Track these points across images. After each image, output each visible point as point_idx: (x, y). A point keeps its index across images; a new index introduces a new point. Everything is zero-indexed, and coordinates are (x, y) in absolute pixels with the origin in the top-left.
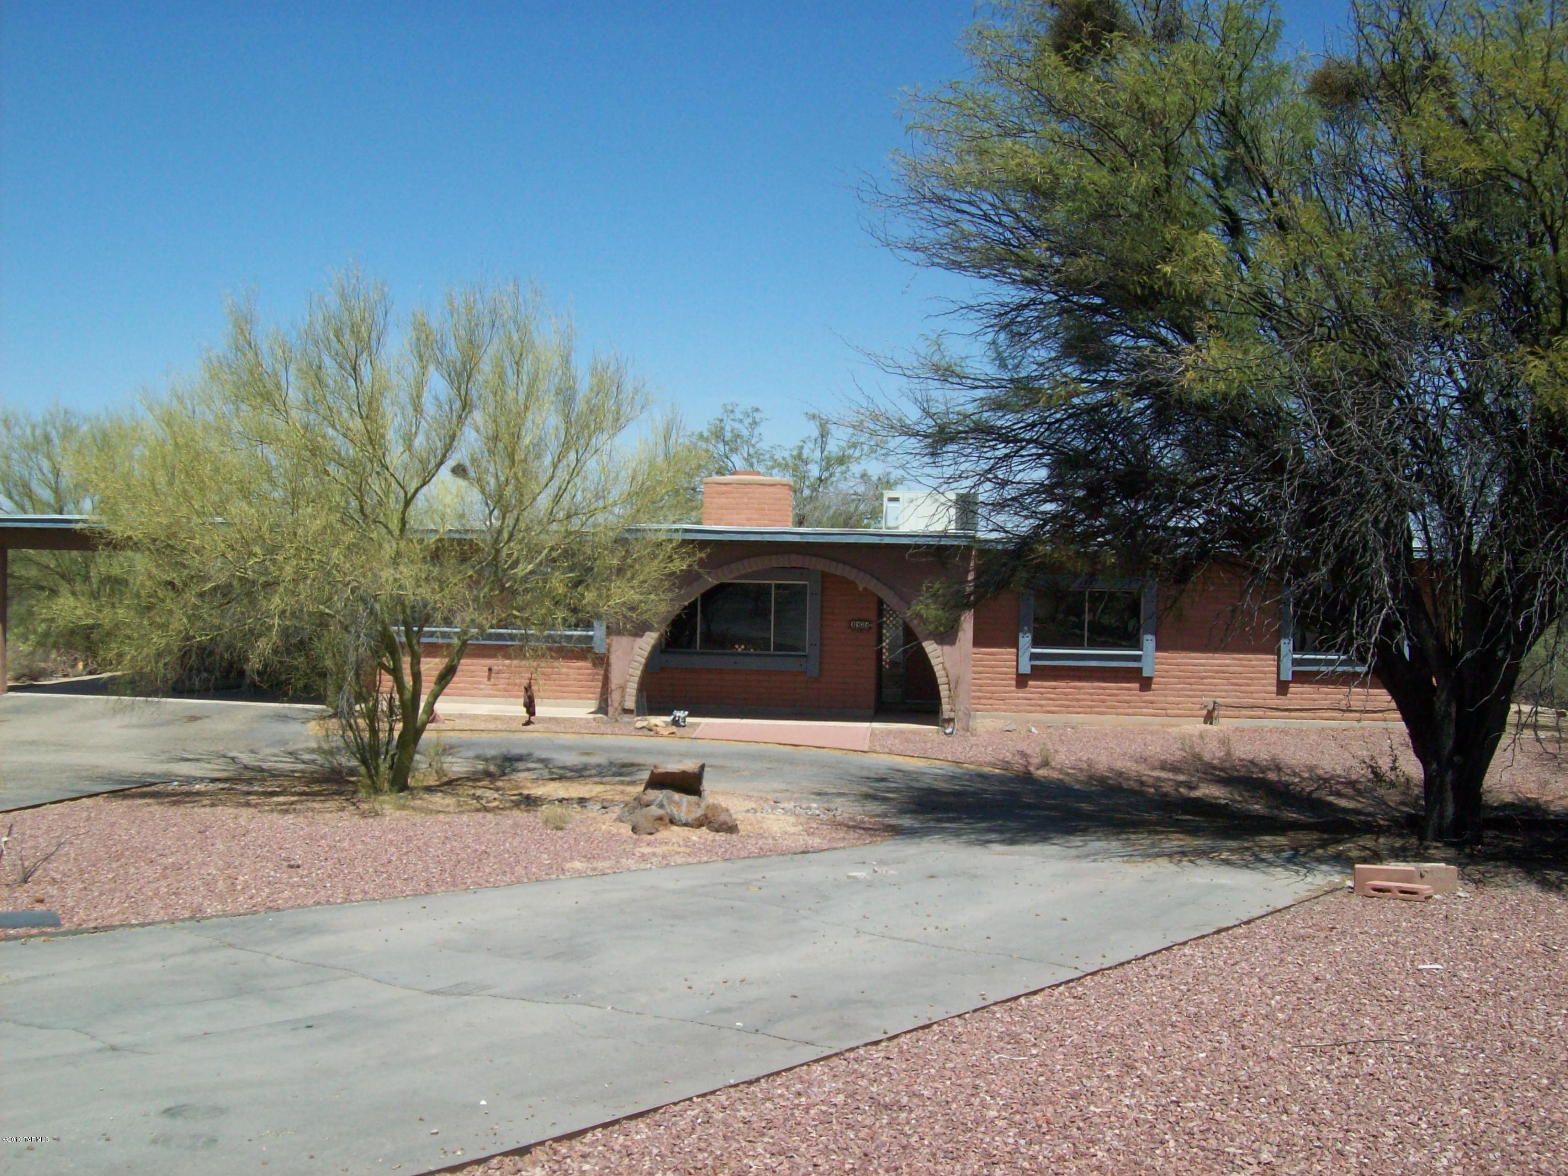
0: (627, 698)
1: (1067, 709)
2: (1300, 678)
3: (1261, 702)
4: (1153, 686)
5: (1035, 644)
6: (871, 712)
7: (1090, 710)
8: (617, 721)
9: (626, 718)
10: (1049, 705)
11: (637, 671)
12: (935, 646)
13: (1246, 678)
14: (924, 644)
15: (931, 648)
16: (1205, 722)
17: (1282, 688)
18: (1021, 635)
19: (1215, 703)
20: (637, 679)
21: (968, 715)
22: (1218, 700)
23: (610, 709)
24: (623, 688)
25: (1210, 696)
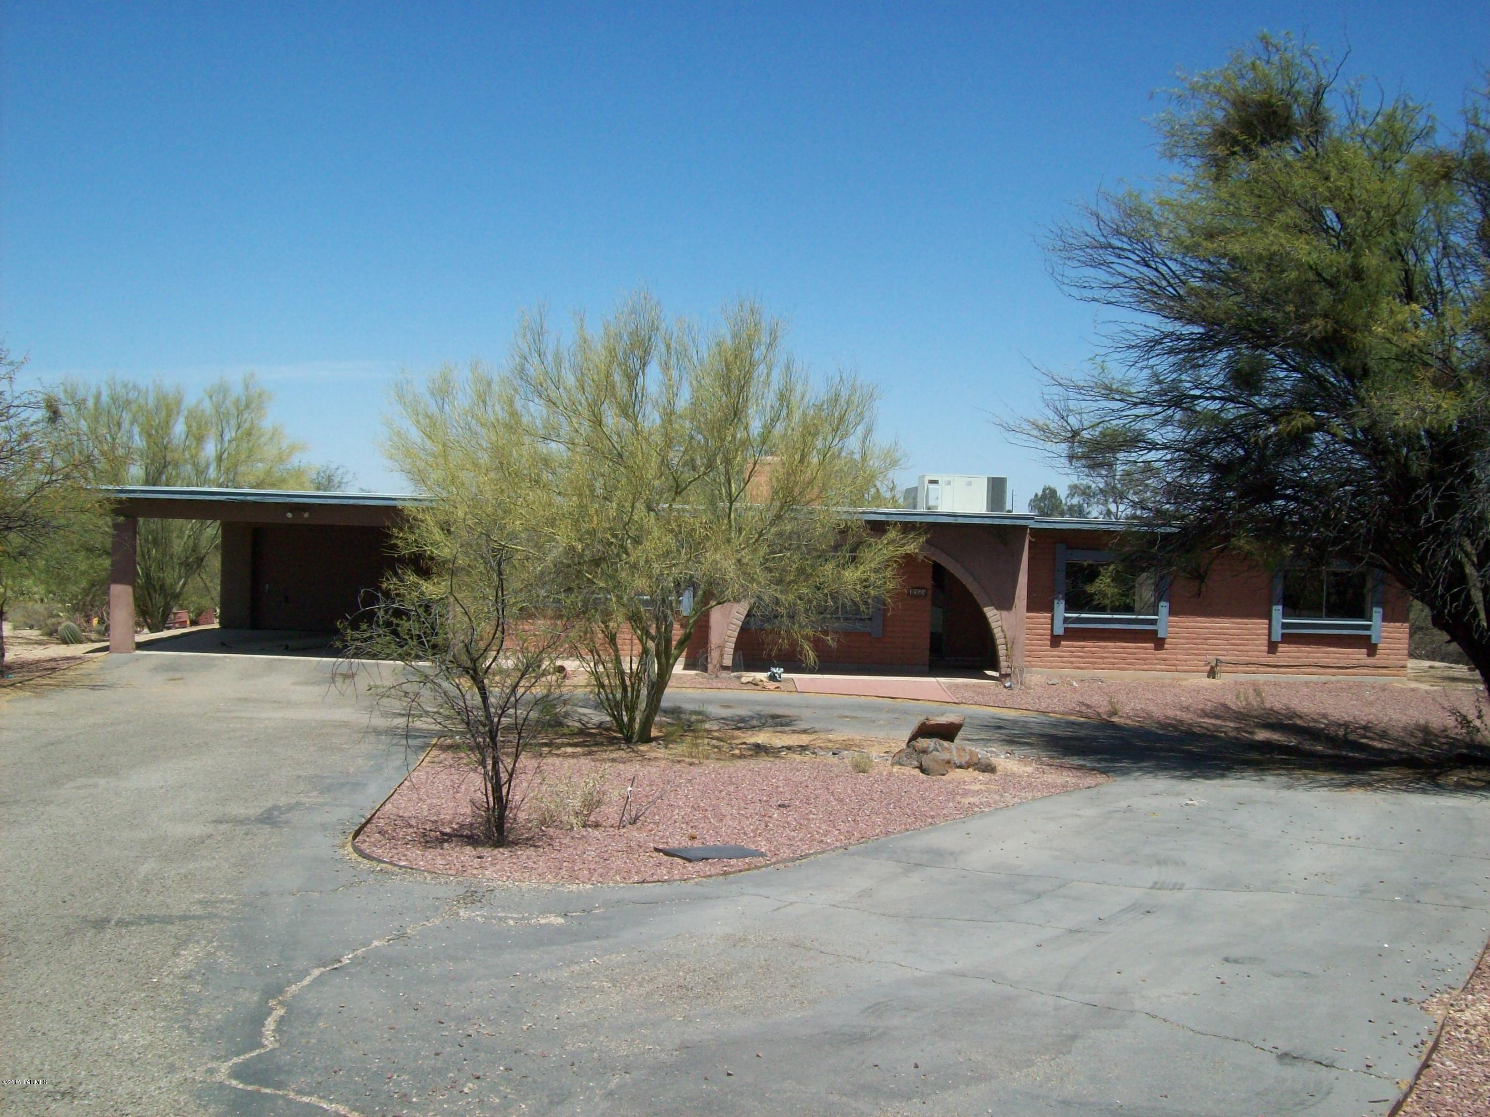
0: (725, 656)
1: (1094, 665)
2: (1288, 639)
3: (1254, 660)
4: (1166, 646)
5: (1067, 610)
6: (927, 667)
7: (1113, 666)
8: (717, 676)
9: (724, 674)
10: (1078, 662)
11: (734, 633)
12: (995, 611)
13: (1243, 639)
14: (986, 610)
15: (990, 613)
16: (1208, 677)
17: (1272, 647)
18: (1056, 602)
19: (1217, 660)
20: (734, 640)
21: (1022, 671)
22: (1220, 658)
23: (710, 666)
24: (721, 648)
25: (1212, 654)
